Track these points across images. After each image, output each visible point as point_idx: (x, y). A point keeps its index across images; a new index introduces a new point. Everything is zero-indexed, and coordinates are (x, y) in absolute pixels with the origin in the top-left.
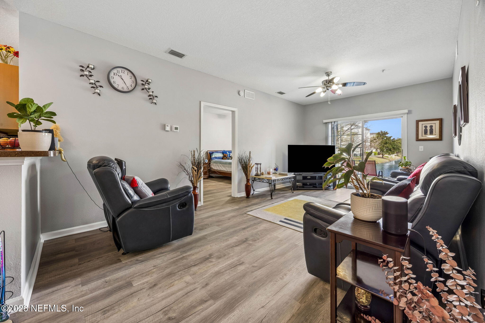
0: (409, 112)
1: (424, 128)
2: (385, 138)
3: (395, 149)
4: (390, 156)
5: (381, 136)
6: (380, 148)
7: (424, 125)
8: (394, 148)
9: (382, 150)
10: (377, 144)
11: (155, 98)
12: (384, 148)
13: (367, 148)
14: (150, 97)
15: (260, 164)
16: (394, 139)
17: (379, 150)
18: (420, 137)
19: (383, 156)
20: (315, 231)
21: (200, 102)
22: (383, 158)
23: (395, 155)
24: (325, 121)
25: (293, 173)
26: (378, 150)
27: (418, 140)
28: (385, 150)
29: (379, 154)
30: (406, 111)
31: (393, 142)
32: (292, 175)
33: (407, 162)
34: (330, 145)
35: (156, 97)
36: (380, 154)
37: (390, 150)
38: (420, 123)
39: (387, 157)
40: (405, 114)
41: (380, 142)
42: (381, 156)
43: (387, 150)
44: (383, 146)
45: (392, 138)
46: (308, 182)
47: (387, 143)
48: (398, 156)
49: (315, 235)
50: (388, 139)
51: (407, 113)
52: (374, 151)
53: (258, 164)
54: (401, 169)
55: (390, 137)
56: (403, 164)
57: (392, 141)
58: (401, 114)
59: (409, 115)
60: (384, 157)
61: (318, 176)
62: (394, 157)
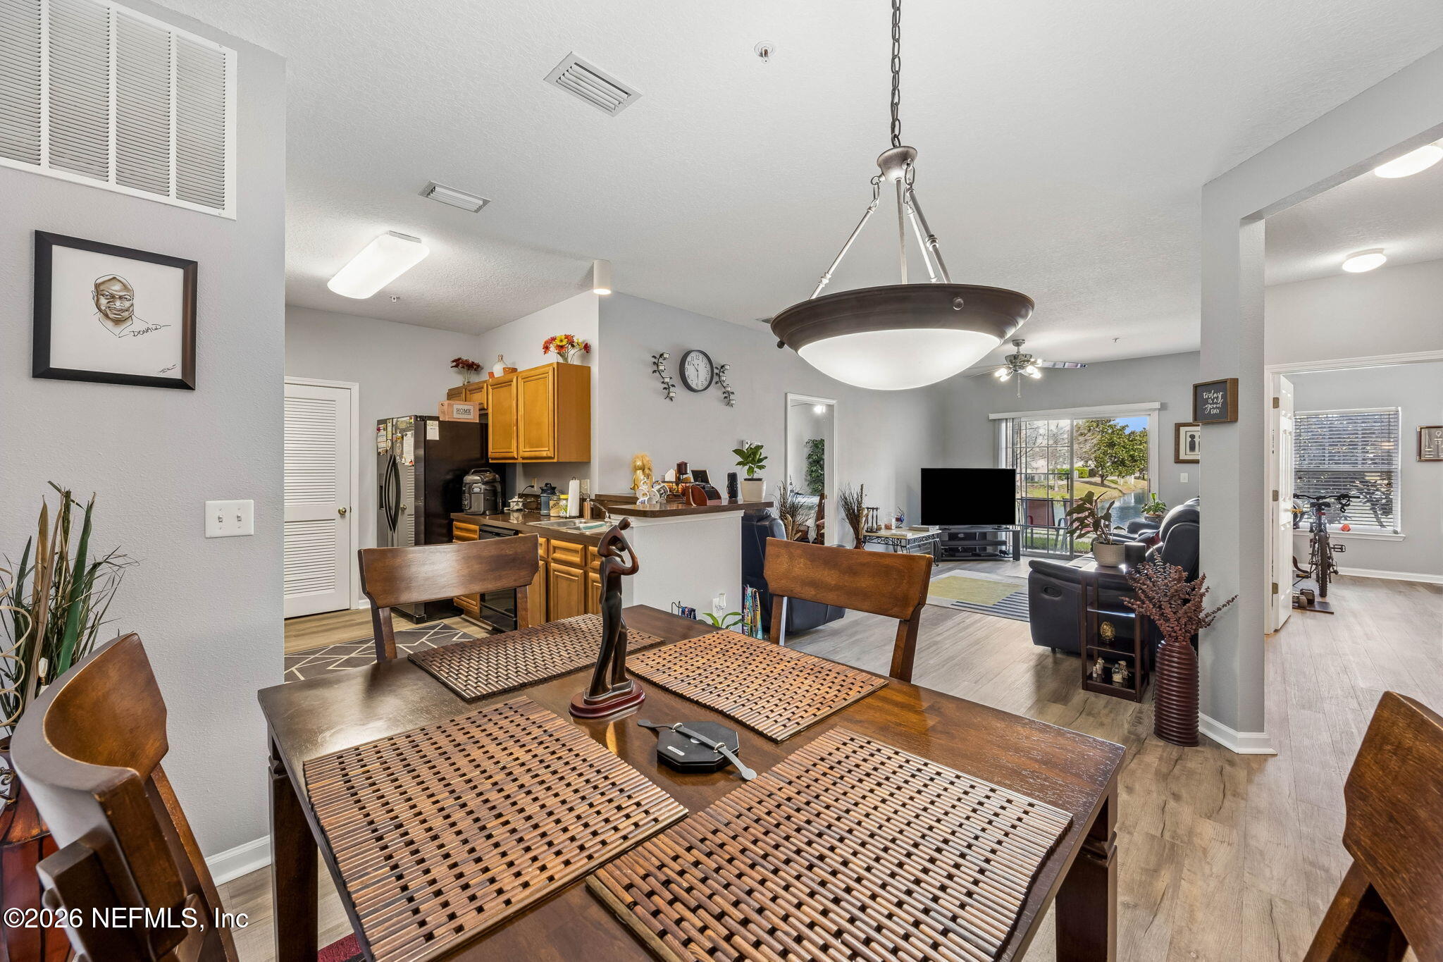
0: (1163, 407)
1: (1189, 439)
2: (1110, 431)
3: (1136, 461)
4: (1121, 481)
5: (1098, 425)
6: (1096, 457)
7: (1189, 434)
8: (1132, 456)
9: (1101, 464)
10: (1088, 446)
11: (731, 395)
12: (1107, 458)
13: (1061, 460)
14: (725, 395)
15: (877, 509)
16: (1133, 433)
17: (1092, 464)
18: (1182, 457)
19: (1102, 481)
20: (1046, 591)
21: (786, 394)
22: (1102, 484)
23: (1135, 478)
24: (992, 416)
25: (937, 527)
26: (1090, 462)
27: (1178, 461)
28: (1108, 464)
29: (1092, 473)
30: (1157, 405)
31: (1132, 441)
32: (934, 530)
33: (1158, 504)
34: (1004, 467)
35: (733, 393)
36: (1095, 476)
37: (1123, 463)
38: (1183, 430)
39: (1115, 482)
40: (1155, 409)
41: (1095, 441)
42: (1098, 480)
43: (1115, 462)
44: (1105, 453)
45: (1127, 432)
46: (960, 545)
47: (1115, 445)
48: (1144, 479)
49: (1046, 597)
50: (1118, 434)
51: (1159, 410)
52: (1079, 464)
53: (873, 509)
54: (1146, 518)
55: (1123, 428)
56: (1150, 508)
57: (1128, 439)
58: (1146, 410)
59: (1162, 412)
60: (1105, 482)
61: (980, 533)
62: (1132, 482)
